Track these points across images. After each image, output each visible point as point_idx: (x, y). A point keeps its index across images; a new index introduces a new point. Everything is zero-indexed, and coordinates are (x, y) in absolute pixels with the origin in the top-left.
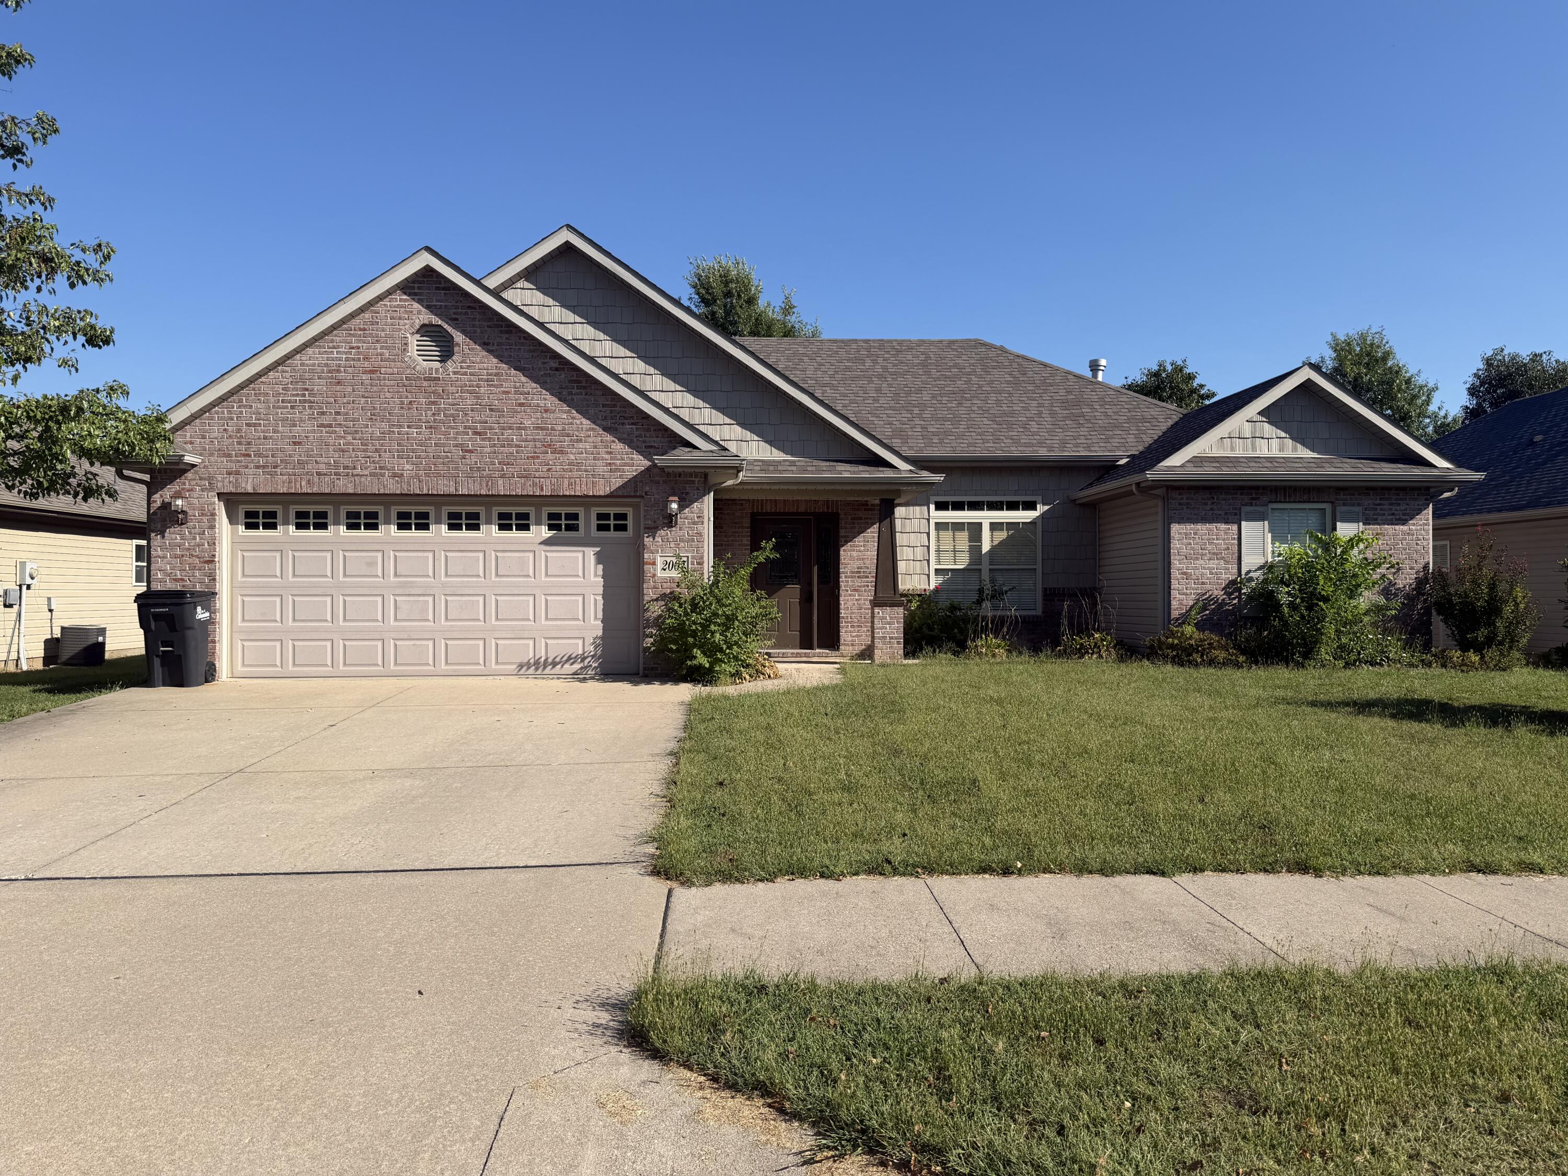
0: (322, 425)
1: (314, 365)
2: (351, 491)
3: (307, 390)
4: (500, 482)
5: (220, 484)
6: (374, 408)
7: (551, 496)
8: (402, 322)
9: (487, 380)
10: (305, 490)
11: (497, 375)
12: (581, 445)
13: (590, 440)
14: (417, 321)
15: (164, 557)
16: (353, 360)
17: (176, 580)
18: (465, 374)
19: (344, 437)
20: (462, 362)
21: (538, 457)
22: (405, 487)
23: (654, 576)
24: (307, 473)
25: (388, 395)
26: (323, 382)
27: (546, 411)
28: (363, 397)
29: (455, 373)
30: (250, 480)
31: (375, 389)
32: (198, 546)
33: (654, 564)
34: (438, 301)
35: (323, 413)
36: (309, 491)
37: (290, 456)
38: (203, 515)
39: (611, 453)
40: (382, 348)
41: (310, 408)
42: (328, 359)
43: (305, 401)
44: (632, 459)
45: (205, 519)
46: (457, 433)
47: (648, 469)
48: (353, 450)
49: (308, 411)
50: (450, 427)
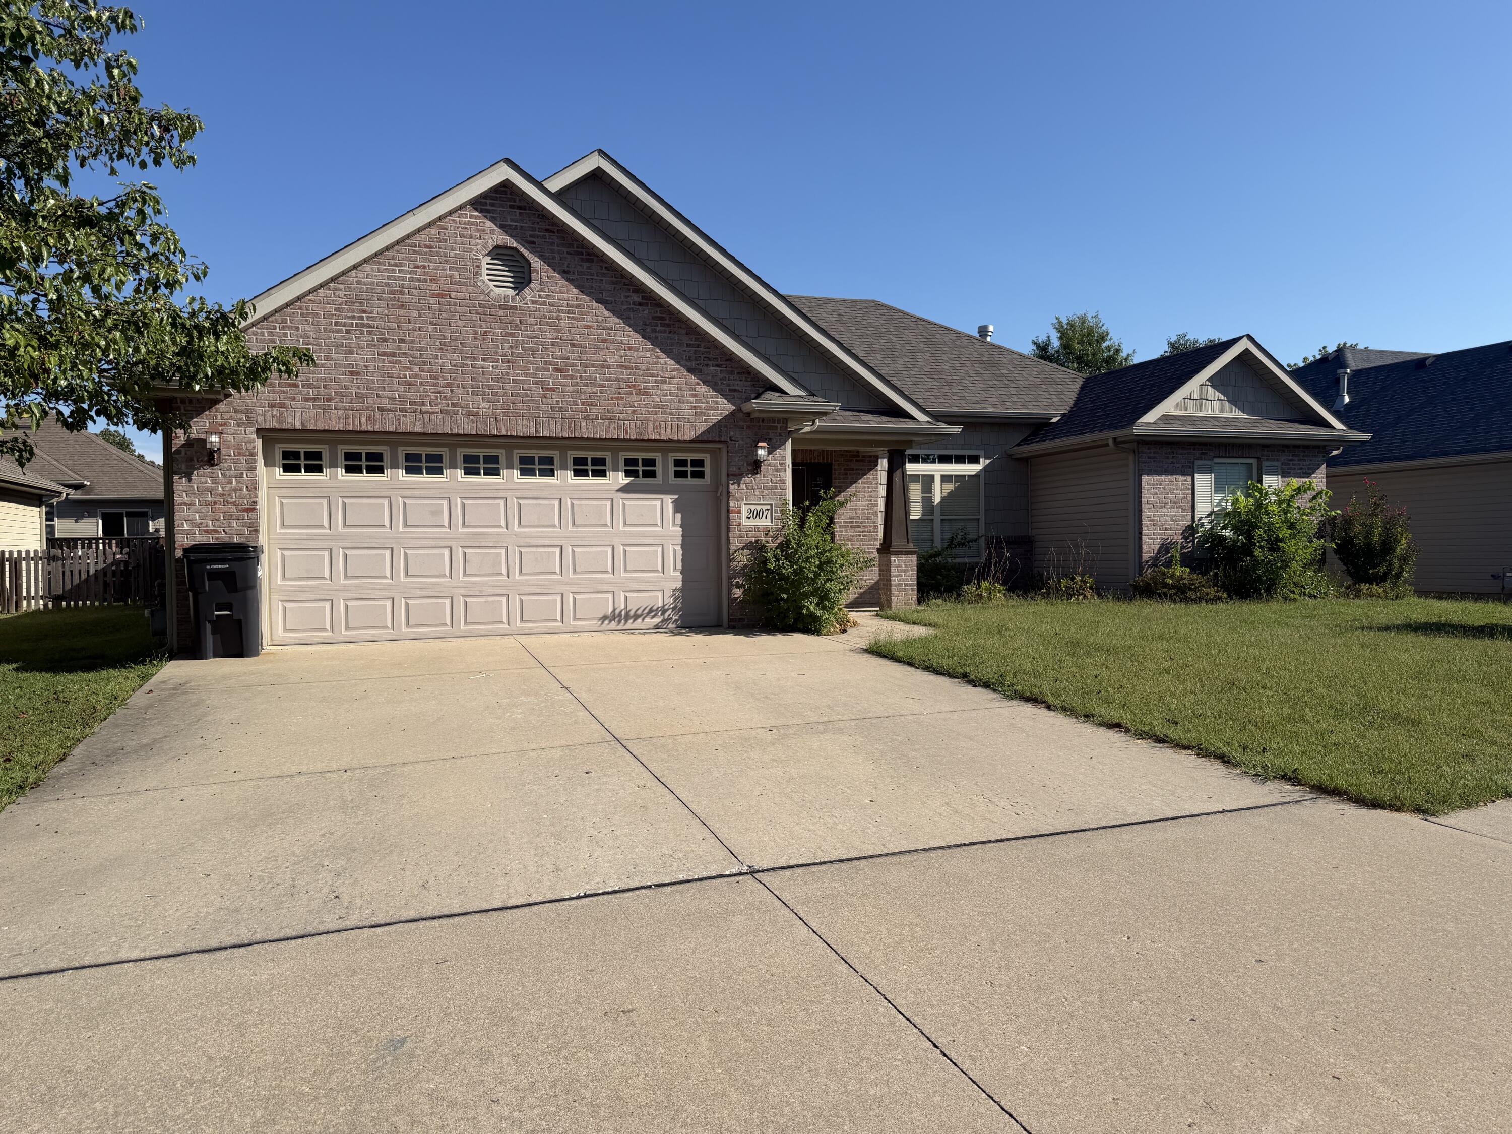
0: (385, 354)
1: (372, 284)
2: (419, 430)
3: (365, 312)
4: (584, 424)
5: (260, 419)
6: (444, 337)
7: (636, 440)
8: (473, 241)
9: (568, 312)
10: (364, 428)
11: (578, 306)
12: (665, 386)
13: (675, 381)
14: (490, 241)
15: (192, 504)
16: (419, 280)
17: (207, 531)
18: (544, 304)
19: (410, 369)
20: (541, 290)
21: (623, 398)
22: (481, 426)
23: (740, 524)
24: (368, 408)
25: (459, 323)
26: (383, 304)
27: (630, 349)
28: (431, 323)
29: (533, 302)
30: (298, 415)
31: (444, 315)
32: (235, 490)
33: (739, 512)
34: (512, 220)
35: (385, 340)
36: (370, 429)
37: (346, 387)
38: (240, 454)
39: (695, 396)
40: (451, 269)
41: (370, 333)
42: (389, 278)
43: (363, 325)
44: (717, 403)
45: (243, 459)
46: (537, 369)
47: (732, 414)
48: (421, 383)
49: (367, 337)
50: (529, 362)
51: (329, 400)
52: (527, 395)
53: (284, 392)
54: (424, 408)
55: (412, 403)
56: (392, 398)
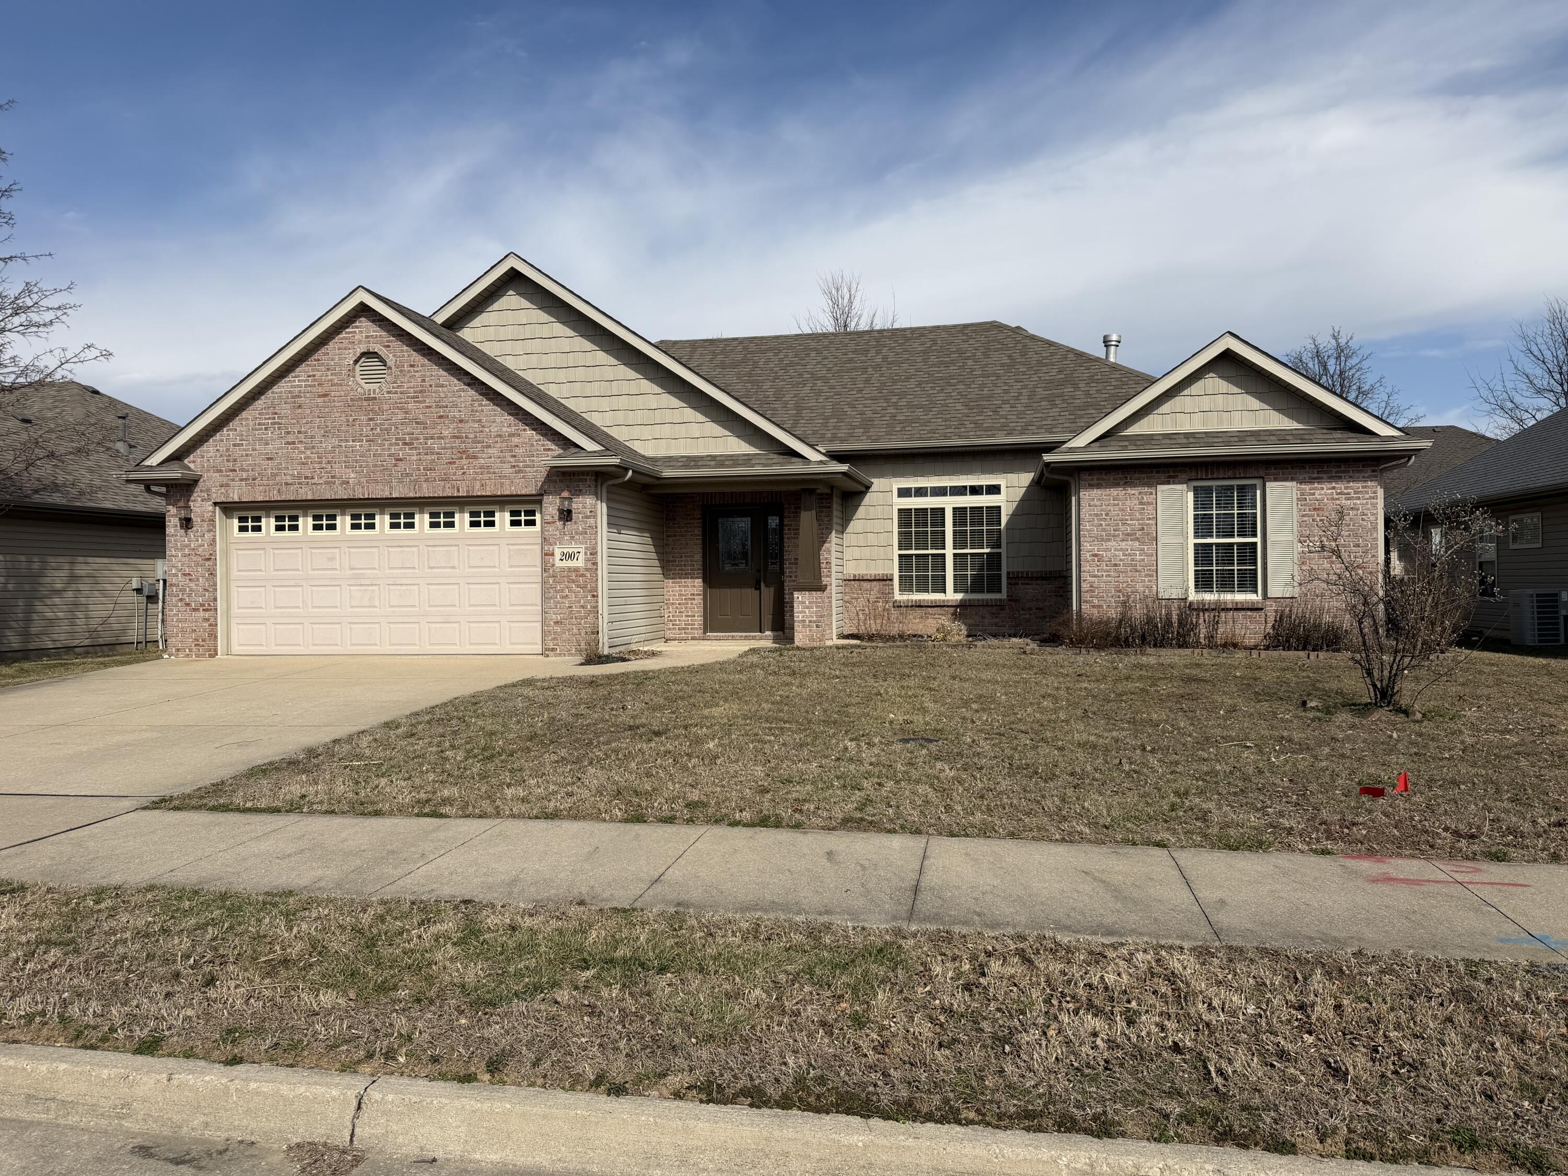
0: (288, 443)
1: (281, 392)
3: (276, 414)
5: (215, 495)
6: (327, 427)
7: (467, 497)
8: (347, 352)
9: (414, 398)
11: (421, 392)
12: (490, 450)
13: (498, 445)
14: (358, 350)
15: (177, 556)
16: (310, 386)
17: (184, 575)
18: (396, 393)
19: (304, 452)
20: (395, 382)
21: (455, 463)
23: (553, 565)
24: (278, 484)
25: (337, 414)
27: (461, 421)
28: (319, 417)
30: (236, 491)
33: (553, 555)
34: (374, 331)
37: (265, 469)
39: (515, 456)
40: (332, 374)
41: (279, 428)
44: (533, 461)
45: (205, 524)
46: (391, 445)
48: (311, 463)
49: (278, 432)
50: (385, 440)
51: (254, 479)
52: (383, 465)
53: (228, 476)
54: (313, 481)
55: (306, 478)
56: (293, 475)
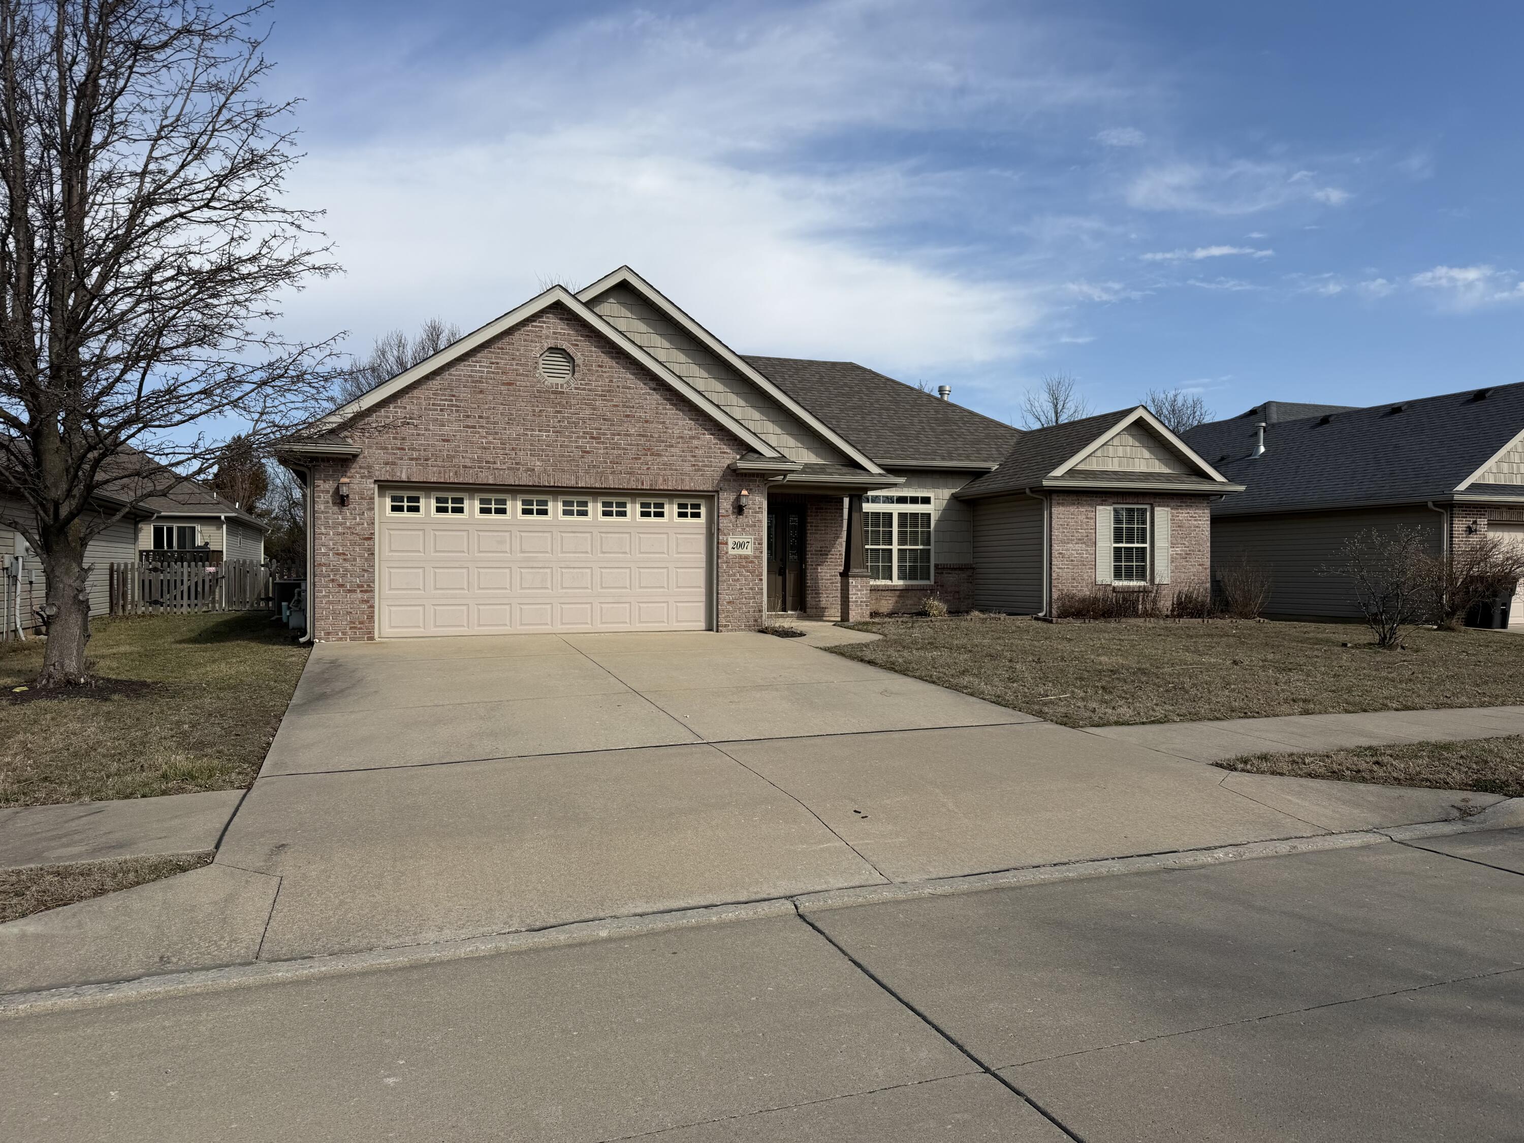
0: (468, 427)
2: (491, 482)
3: (454, 396)
5: (377, 473)
6: (512, 415)
7: (650, 490)
9: (601, 396)
10: (452, 480)
11: (609, 391)
12: (672, 450)
13: (680, 445)
14: (545, 344)
16: (493, 373)
17: (337, 554)
18: (584, 389)
19: (486, 437)
20: (582, 380)
23: (727, 553)
24: (455, 466)
25: (523, 404)
26: (467, 390)
27: (647, 422)
28: (502, 404)
29: (576, 389)
30: (404, 471)
31: (511, 398)
32: (358, 524)
33: (727, 544)
34: (562, 329)
35: (468, 416)
36: (456, 481)
37: (440, 451)
38: (362, 498)
40: (517, 364)
41: (457, 411)
42: (472, 370)
43: (452, 406)
44: (711, 462)
45: (365, 503)
46: (578, 437)
47: (722, 470)
48: (494, 448)
49: (455, 414)
50: (572, 432)
51: (426, 460)
52: (570, 456)
53: (394, 454)
54: (495, 466)
55: (487, 462)
56: (473, 459)
